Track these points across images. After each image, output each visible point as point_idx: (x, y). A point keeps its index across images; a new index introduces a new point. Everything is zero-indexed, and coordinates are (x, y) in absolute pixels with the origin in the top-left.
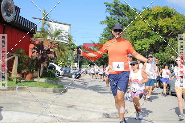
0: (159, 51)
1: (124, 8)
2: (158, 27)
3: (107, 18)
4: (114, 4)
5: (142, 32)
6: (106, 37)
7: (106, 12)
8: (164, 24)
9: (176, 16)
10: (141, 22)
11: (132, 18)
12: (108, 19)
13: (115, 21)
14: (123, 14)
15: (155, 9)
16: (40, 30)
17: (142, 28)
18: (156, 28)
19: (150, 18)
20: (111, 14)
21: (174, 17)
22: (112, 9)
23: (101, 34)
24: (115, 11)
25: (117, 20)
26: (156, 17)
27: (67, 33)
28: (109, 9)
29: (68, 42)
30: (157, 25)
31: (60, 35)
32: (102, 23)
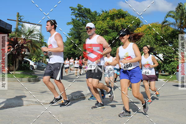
0: (116, 46)
1: (87, 11)
2: (115, 26)
3: (73, 19)
4: (78, 8)
5: (102, 30)
6: (72, 35)
7: (71, 15)
8: (119, 24)
9: (129, 17)
10: (101, 22)
11: (93, 20)
12: (74, 21)
13: (79, 22)
14: (86, 16)
15: (112, 11)
16: (15, 30)
17: (102, 27)
18: (113, 27)
19: (108, 19)
20: (76, 16)
21: (127, 18)
22: (76, 12)
23: (68, 34)
24: (79, 14)
25: (81, 21)
26: (112, 17)
27: (39, 31)
28: (74, 13)
29: (40, 39)
30: (114, 24)
31: (33, 34)
32: (69, 24)
